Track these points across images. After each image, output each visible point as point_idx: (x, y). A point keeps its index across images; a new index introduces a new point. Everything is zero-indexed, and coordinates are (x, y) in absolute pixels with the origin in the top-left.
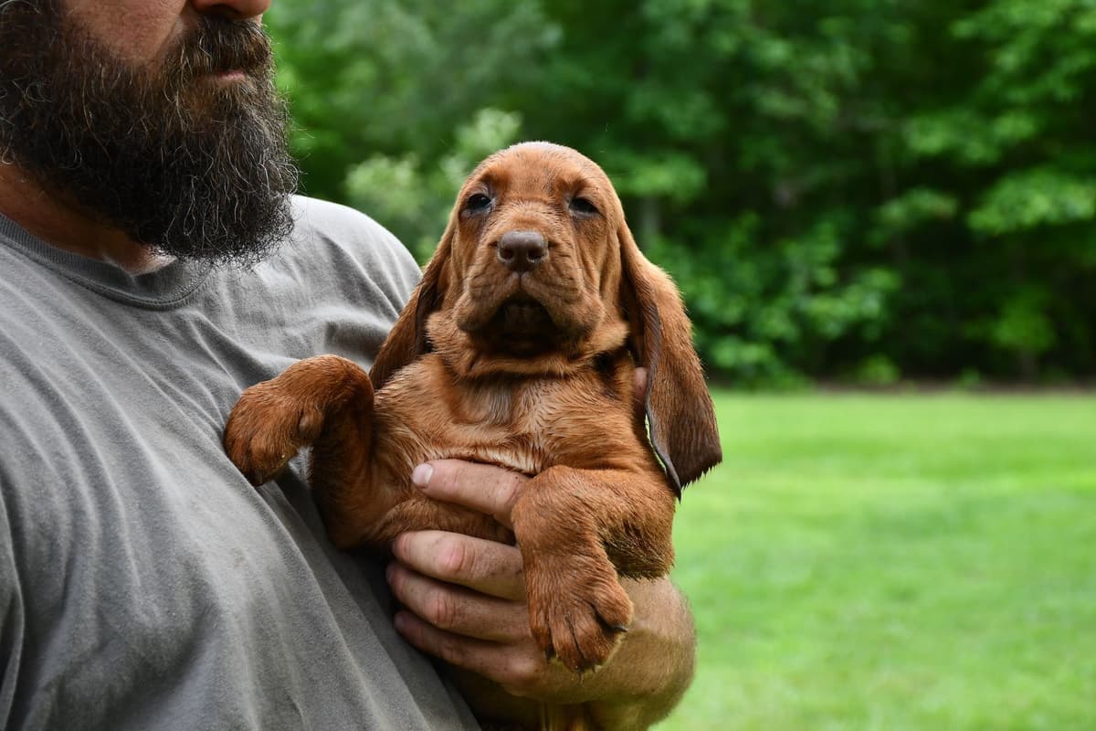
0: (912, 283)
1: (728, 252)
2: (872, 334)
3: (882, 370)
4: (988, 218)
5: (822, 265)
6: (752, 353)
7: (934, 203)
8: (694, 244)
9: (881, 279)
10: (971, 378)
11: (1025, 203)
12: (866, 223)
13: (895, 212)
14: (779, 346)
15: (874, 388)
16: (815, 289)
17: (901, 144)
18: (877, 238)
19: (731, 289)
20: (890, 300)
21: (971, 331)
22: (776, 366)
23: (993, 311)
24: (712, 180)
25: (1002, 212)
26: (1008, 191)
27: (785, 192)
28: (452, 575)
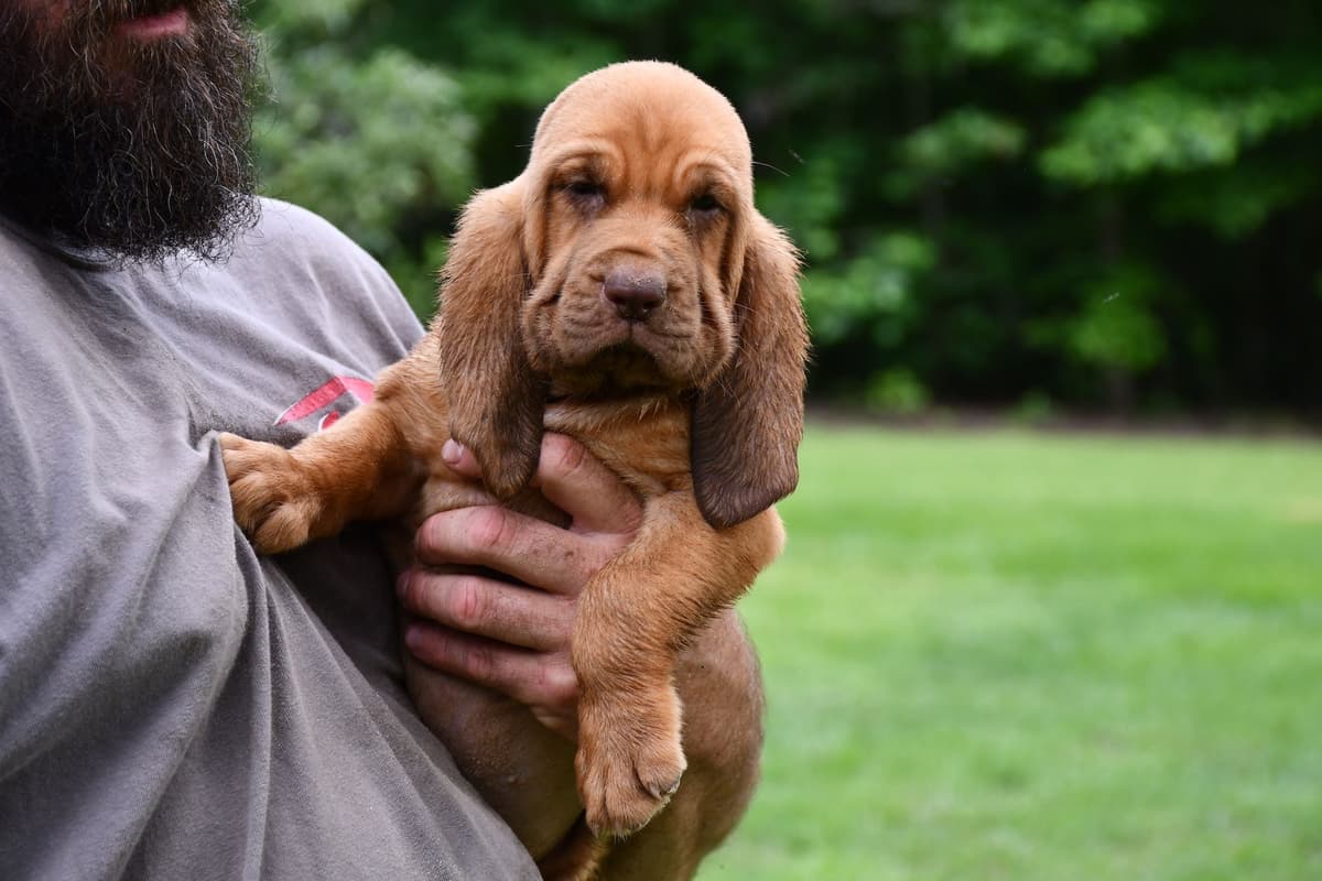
0: (952, 256)
2: (889, 336)
3: (902, 391)
4: (1072, 160)
5: (815, 224)
7: (989, 134)
9: (907, 248)
10: (1037, 408)
11: (1128, 138)
12: (883, 161)
13: (929, 146)
15: (891, 420)
17: (939, 37)
18: (899, 186)
20: (919, 284)
21: (1038, 334)
23: (1069, 304)
25: (1094, 150)
26: (1102, 117)
28: (485, 550)
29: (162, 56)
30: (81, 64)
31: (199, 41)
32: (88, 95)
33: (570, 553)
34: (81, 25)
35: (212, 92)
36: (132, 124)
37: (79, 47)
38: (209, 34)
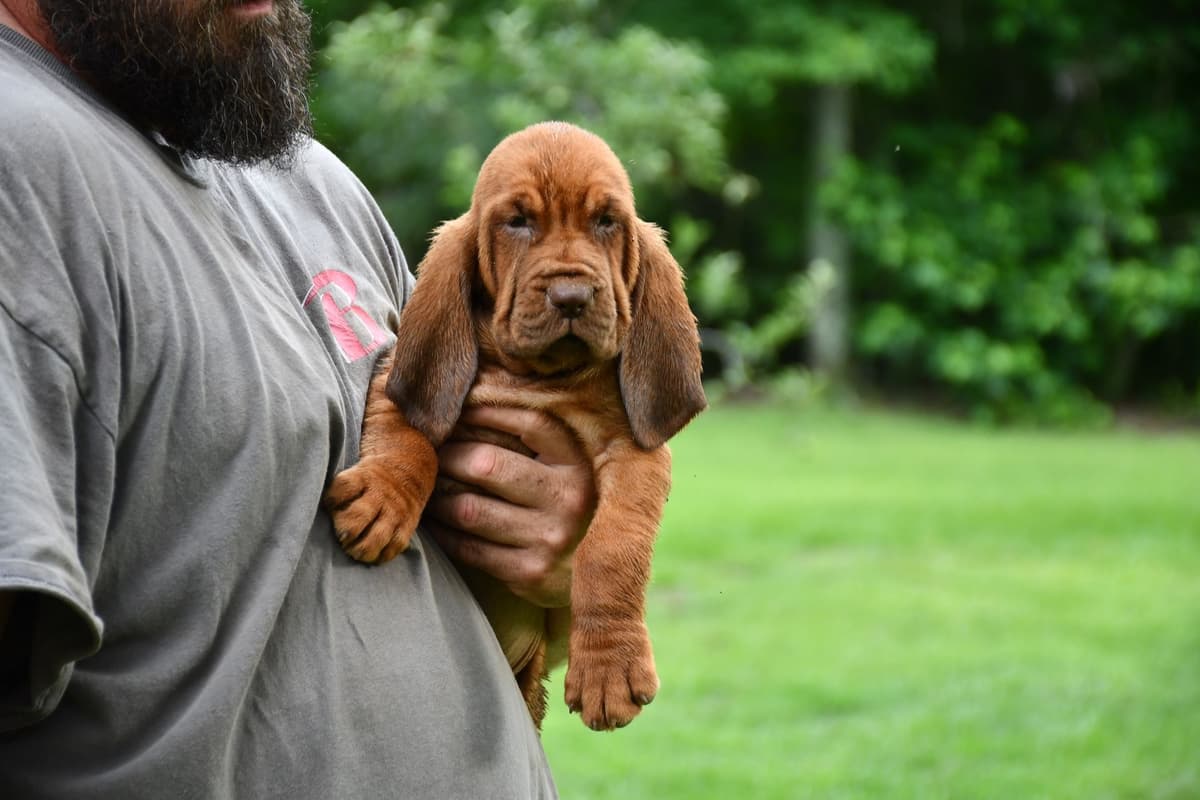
1: (969, 186)
5: (1134, 208)
6: (1003, 360)
8: (909, 169)
14: (1052, 346)
16: (1119, 251)
19: (970, 249)
22: (1045, 383)
24: (944, 59)
27: (1069, 81)
28: (483, 477)
29: (258, 30)
30: (205, 35)
31: (280, 19)
32: (209, 56)
33: (541, 481)
34: (206, 7)
35: (289, 54)
36: (237, 75)
37: (204, 23)
38: (287, 12)
